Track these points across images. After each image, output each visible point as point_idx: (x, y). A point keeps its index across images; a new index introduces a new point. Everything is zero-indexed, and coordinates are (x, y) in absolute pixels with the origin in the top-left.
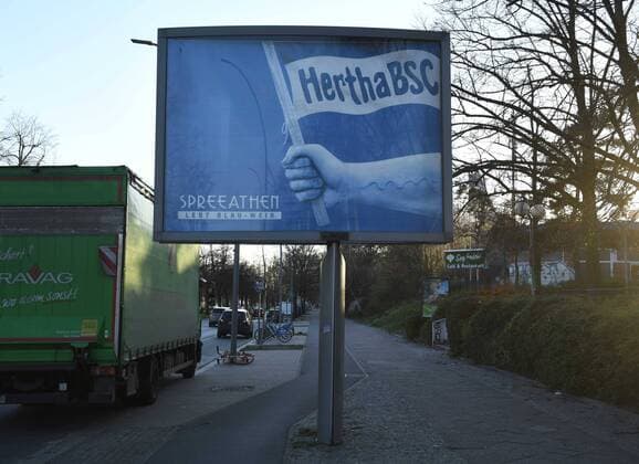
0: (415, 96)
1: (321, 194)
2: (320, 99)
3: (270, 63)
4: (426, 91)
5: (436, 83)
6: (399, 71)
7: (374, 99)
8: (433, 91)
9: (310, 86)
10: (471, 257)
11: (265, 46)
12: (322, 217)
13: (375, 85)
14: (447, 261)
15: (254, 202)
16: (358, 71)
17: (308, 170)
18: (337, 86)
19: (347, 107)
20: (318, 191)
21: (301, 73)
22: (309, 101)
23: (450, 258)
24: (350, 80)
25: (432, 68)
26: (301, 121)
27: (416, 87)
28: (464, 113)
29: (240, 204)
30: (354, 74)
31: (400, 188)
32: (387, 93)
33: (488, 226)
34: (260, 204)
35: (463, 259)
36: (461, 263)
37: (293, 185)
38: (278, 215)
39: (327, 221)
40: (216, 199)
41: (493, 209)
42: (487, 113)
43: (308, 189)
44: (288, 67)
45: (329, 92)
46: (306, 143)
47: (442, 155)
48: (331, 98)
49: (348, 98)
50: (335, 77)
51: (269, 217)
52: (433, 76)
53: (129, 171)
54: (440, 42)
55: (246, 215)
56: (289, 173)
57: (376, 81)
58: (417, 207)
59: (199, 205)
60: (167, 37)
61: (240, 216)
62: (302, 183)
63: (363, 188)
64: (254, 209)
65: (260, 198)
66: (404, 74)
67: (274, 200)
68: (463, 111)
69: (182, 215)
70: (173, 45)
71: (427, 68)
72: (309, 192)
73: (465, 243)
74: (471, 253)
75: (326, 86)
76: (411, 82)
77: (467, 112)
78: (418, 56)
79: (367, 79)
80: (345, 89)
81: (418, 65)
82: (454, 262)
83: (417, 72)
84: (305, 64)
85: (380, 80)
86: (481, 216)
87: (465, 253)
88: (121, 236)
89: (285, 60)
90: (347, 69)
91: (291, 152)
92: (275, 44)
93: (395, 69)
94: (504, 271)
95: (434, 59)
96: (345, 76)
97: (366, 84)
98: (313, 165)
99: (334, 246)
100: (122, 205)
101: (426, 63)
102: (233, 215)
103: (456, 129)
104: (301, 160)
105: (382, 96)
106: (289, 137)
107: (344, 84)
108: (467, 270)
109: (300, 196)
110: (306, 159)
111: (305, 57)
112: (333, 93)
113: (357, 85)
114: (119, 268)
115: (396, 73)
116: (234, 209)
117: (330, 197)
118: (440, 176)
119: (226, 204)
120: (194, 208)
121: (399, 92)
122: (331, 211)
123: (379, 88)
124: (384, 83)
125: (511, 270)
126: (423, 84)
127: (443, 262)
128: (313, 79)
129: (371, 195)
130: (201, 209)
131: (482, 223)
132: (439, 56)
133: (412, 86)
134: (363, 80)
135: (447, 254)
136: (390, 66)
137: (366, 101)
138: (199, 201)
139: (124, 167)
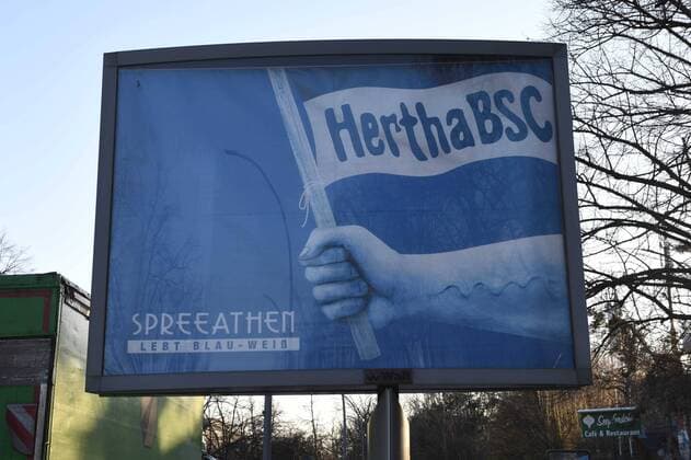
0: (514, 144)
1: (365, 308)
2: (360, 153)
3: (279, 99)
4: (531, 135)
5: (547, 123)
6: (487, 108)
7: (447, 150)
8: (544, 135)
9: (344, 134)
10: (618, 420)
11: (271, 74)
12: (366, 346)
13: (448, 130)
14: (585, 427)
15: (255, 323)
16: (420, 108)
17: (342, 270)
18: (388, 132)
19: (404, 165)
20: (360, 302)
21: (330, 114)
22: (343, 157)
23: (589, 421)
24: (408, 122)
25: (539, 99)
26: (331, 189)
27: (516, 130)
28: (595, 204)
29: (231, 326)
30: (413, 112)
31: (497, 295)
32: (469, 142)
33: (641, 373)
34: (264, 324)
35: (607, 422)
36: (604, 428)
37: (320, 292)
38: (294, 344)
39: (377, 352)
40: (192, 319)
41: (646, 349)
42: (629, 204)
43: (343, 298)
44: (308, 105)
45: (375, 142)
46: (339, 223)
47: (565, 238)
48: (378, 151)
49: (405, 151)
50: (383, 118)
51: (279, 348)
52: (542, 112)
53: (63, 281)
54: (551, 58)
55: (240, 345)
56: (312, 274)
57: (449, 123)
58: (526, 325)
59: (164, 330)
60: (118, 67)
61: (230, 346)
62: (331, 290)
63: (436, 295)
64: (254, 334)
65: (264, 317)
66: (494, 110)
67: (288, 318)
68: (595, 202)
69: (134, 347)
70: (128, 78)
71: (533, 99)
72: (347, 304)
73: (611, 399)
74: (620, 414)
75: (369, 134)
76: (506, 123)
77: (600, 202)
78: (517, 81)
79: (436, 121)
80: (401, 136)
81: (517, 96)
82: (594, 427)
83: (516, 108)
84: (335, 100)
85: (455, 122)
86: (630, 359)
87: (610, 414)
88: (43, 387)
89: (303, 95)
90: (402, 105)
91: (316, 239)
92: (287, 71)
93: (480, 103)
94: (669, 440)
95: (543, 87)
96: (400, 117)
97: (433, 128)
98: (351, 260)
99: (388, 393)
100: (48, 336)
101: (530, 92)
102: (219, 345)
103: (586, 227)
104: (331, 251)
105: (461, 145)
106: (311, 213)
107: (398, 130)
108: (615, 438)
109: (331, 311)
110: (340, 251)
111: (335, 89)
112: (381, 142)
113: (418, 129)
114: (38, 441)
115: (481, 109)
116: (221, 334)
117: (379, 311)
118: (563, 272)
119: (208, 327)
120: (156, 334)
121: (489, 139)
122: (382, 334)
123: (455, 133)
124: (463, 126)
125: (680, 438)
126: (526, 125)
127: (579, 428)
128: (349, 122)
129: (448, 307)
130: (166, 337)
131: (633, 369)
132: (552, 80)
133: (509, 130)
134: (428, 122)
135: (584, 415)
136: (472, 100)
137: (435, 153)
138: (165, 321)
139: (54, 274)
